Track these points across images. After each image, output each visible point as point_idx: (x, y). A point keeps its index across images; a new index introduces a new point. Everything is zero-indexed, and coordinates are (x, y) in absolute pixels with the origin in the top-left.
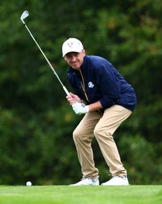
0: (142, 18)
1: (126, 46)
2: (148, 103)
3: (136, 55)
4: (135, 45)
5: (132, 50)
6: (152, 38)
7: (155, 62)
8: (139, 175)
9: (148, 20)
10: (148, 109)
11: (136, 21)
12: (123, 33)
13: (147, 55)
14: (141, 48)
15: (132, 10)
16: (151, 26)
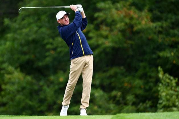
0: (101, 26)
1: (92, 41)
2: (104, 72)
3: (98, 46)
4: (97, 41)
5: (96, 43)
6: (106, 37)
7: (108, 50)
8: (100, 110)
9: (104, 28)
10: (104, 75)
11: (97, 28)
12: (91, 35)
13: (103, 46)
14: (100, 42)
15: (95, 22)
16: (106, 30)
